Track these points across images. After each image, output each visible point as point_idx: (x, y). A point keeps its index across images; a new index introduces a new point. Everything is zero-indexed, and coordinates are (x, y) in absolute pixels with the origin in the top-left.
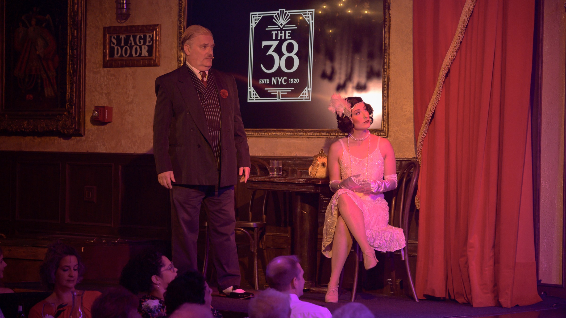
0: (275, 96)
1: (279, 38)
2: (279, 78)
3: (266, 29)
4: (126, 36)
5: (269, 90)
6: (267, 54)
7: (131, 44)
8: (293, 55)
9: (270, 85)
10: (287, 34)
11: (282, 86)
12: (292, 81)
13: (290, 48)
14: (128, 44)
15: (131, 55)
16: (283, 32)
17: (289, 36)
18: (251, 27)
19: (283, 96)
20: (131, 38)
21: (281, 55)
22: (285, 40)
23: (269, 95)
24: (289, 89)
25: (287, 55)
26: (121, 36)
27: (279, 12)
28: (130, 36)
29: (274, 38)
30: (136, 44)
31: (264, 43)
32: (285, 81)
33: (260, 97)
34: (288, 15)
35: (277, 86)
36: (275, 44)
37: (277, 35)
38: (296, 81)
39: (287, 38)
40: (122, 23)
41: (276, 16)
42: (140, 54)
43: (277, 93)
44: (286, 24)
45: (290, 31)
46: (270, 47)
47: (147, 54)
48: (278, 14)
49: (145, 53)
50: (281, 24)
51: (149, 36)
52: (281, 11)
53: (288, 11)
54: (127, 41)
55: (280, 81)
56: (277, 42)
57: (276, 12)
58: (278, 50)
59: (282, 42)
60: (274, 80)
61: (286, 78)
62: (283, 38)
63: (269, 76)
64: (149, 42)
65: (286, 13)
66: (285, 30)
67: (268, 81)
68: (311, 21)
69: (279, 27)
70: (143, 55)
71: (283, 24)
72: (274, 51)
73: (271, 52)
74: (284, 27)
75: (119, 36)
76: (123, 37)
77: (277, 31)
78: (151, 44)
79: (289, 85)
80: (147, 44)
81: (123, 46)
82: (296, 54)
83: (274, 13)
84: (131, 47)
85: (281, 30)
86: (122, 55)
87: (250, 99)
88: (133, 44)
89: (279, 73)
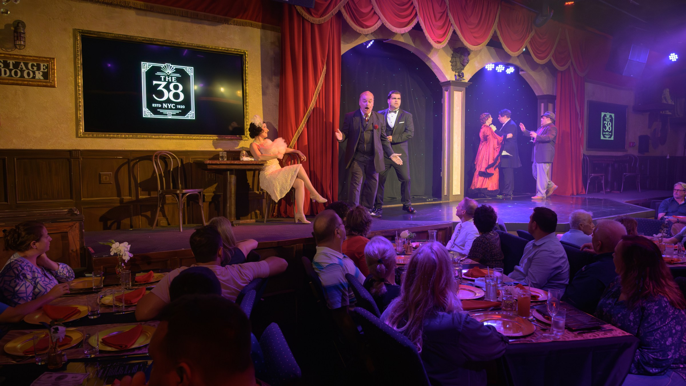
0: (166, 115)
1: (167, 80)
2: (168, 104)
3: (156, 74)
4: (15, 62)
5: (161, 111)
6: (158, 89)
7: (22, 68)
8: (179, 91)
9: (162, 108)
10: (173, 79)
11: (171, 109)
12: (179, 107)
13: (176, 87)
14: (18, 68)
15: (22, 76)
16: (170, 77)
17: (174, 80)
18: (142, 71)
19: (173, 115)
20: (22, 64)
21: (169, 91)
22: (172, 82)
23: (162, 114)
24: (178, 112)
25: (174, 91)
26: (8, 62)
27: (166, 65)
28: (20, 63)
29: (163, 80)
30: (28, 69)
31: (155, 82)
32: (174, 106)
33: (154, 115)
34: (173, 68)
35: (168, 109)
36: (164, 84)
37: (165, 79)
38: (183, 107)
39: (173, 81)
40: (8, 51)
41: (163, 67)
42: (34, 77)
43: (168, 113)
44: (172, 73)
45: (176, 78)
46: (160, 85)
47: (42, 78)
48: (165, 66)
49: (39, 76)
50: (168, 73)
51: (44, 65)
52: (167, 65)
53: (173, 66)
54: (16, 65)
55: (169, 106)
56: (166, 83)
57: (164, 65)
58: (167, 87)
59: (169, 83)
60: (165, 105)
61: (174, 105)
62: (170, 81)
63: (161, 103)
64: (44, 69)
65: (171, 67)
66: (172, 77)
67: (160, 106)
68: (192, 74)
69: (166, 74)
70: (37, 78)
71: (170, 72)
72: (164, 88)
73: (160, 88)
74: (170, 74)
75: (7, 61)
76: (11, 62)
77: (165, 76)
78: (46, 71)
79: (176, 109)
80: (42, 70)
81: (12, 70)
82: (181, 91)
83: (162, 65)
84: (22, 71)
85: (168, 76)
86: (11, 75)
87: (145, 115)
88: (24, 68)
89: (168, 101)
